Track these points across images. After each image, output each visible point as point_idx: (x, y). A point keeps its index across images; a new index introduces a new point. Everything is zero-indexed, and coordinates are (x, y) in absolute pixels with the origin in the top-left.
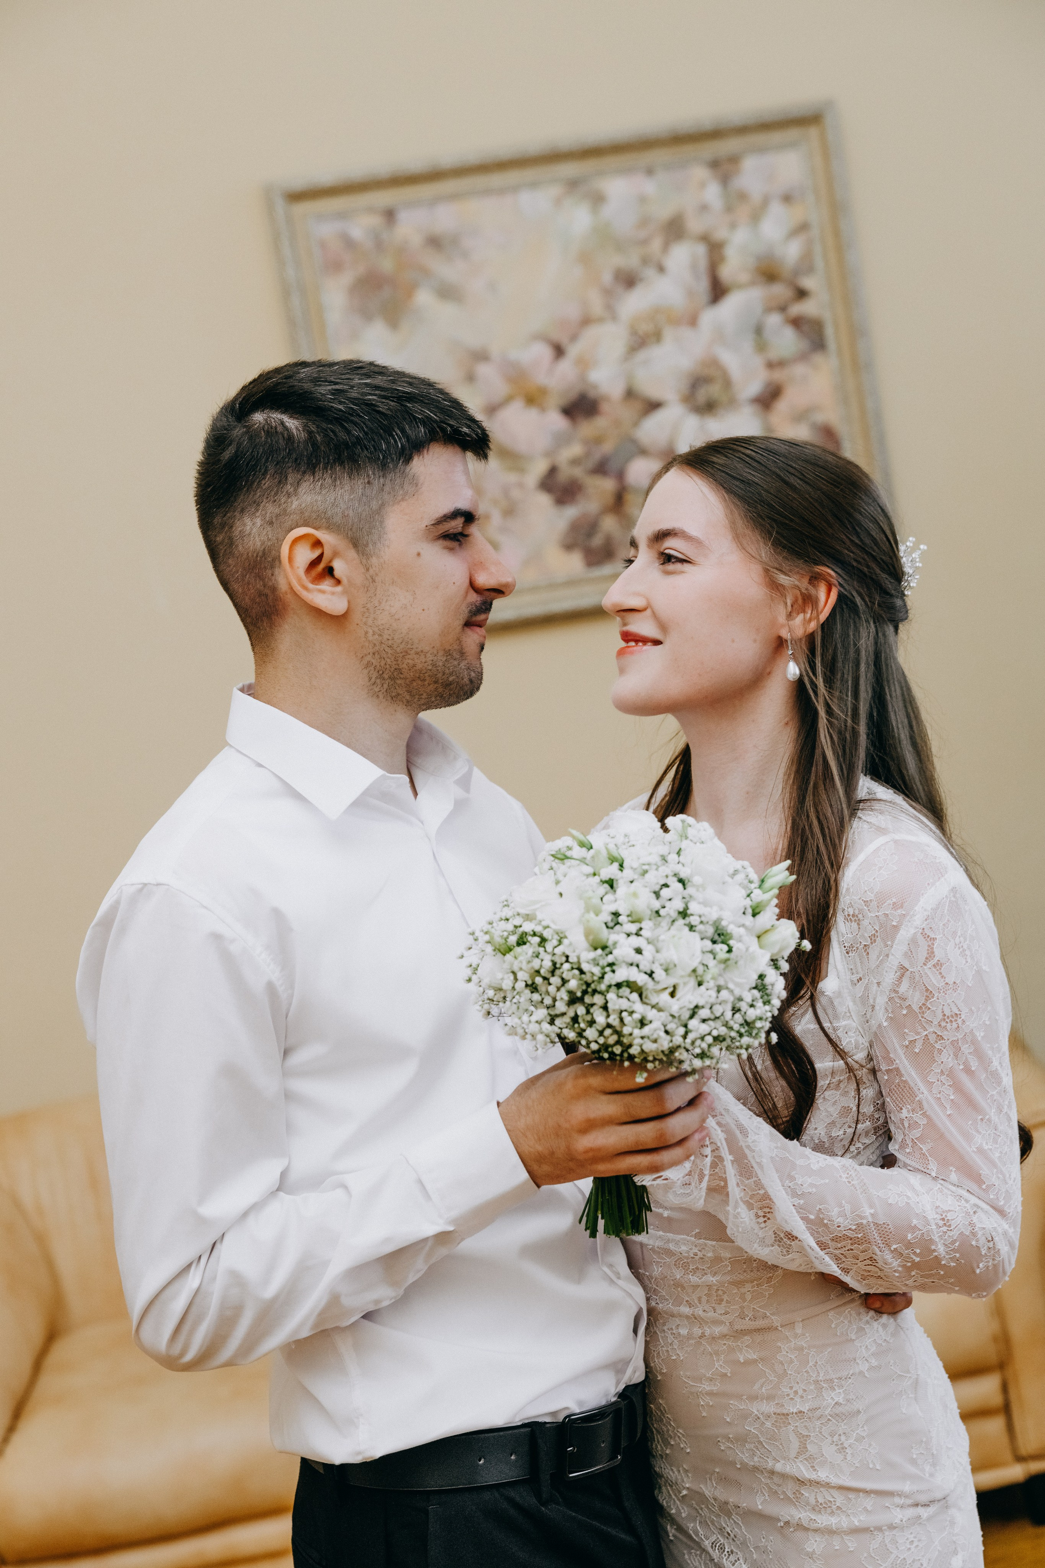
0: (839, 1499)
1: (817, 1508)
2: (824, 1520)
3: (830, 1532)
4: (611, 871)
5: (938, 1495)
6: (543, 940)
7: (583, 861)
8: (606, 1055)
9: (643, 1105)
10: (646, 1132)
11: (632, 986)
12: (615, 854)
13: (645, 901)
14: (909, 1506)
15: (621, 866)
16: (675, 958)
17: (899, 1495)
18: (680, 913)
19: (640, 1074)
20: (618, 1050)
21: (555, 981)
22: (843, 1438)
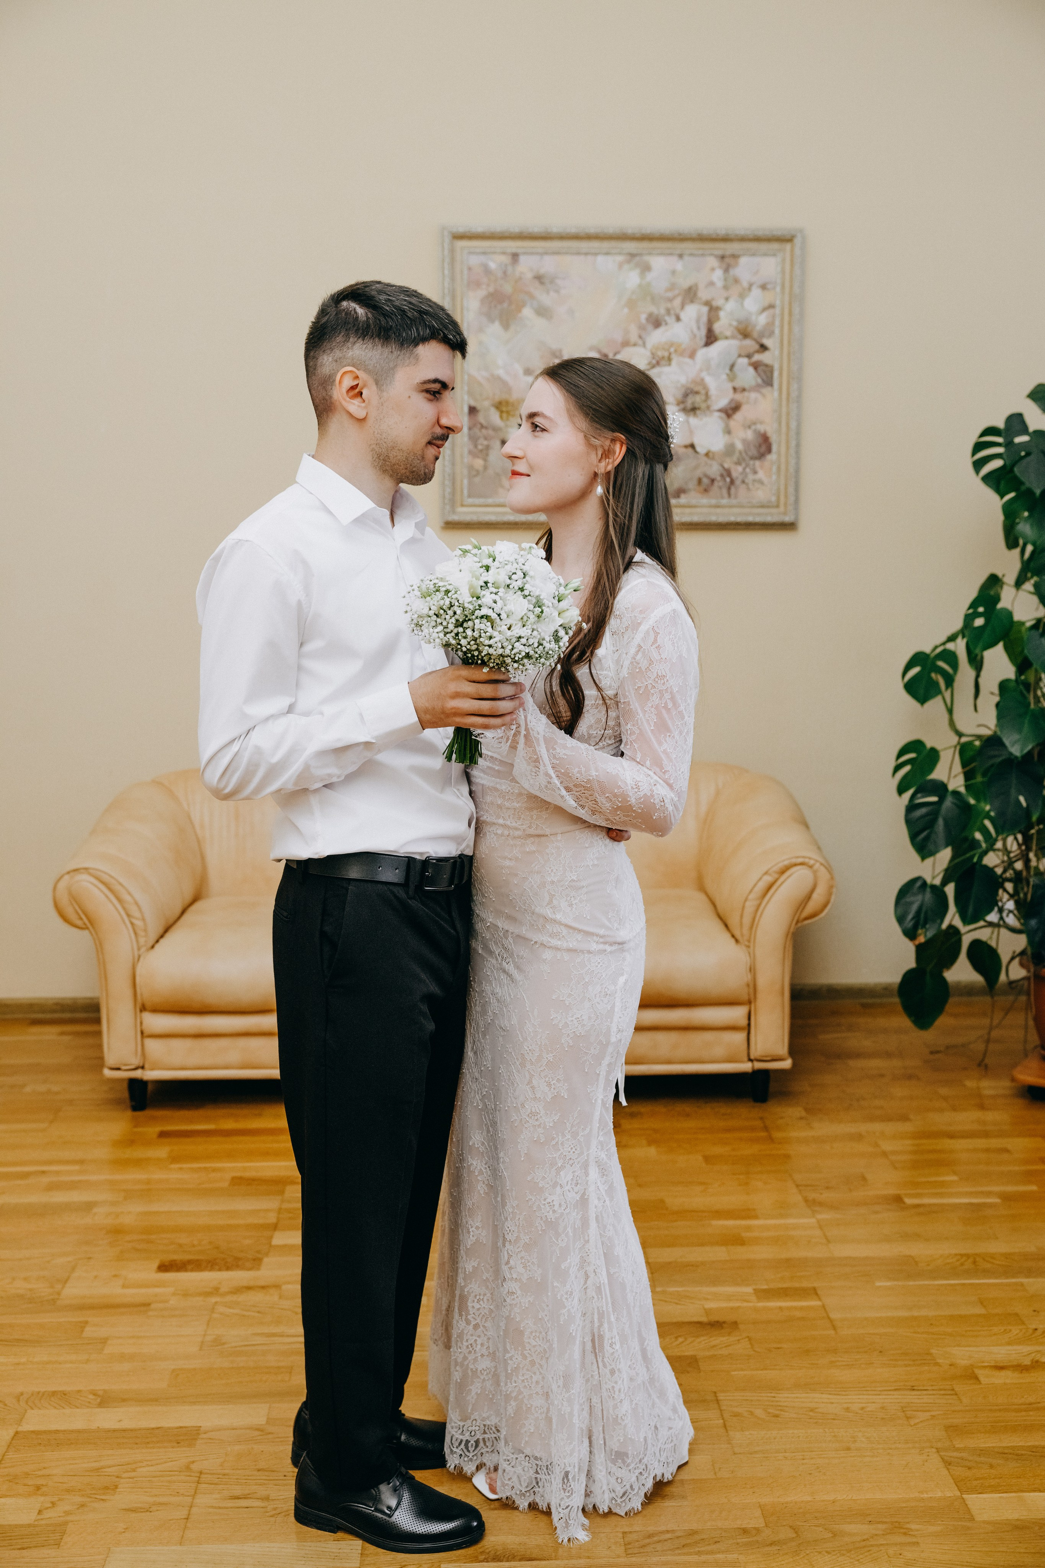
0: (565, 931)
1: (552, 935)
2: (554, 942)
3: (557, 949)
4: (489, 561)
5: (619, 940)
6: (447, 592)
7: (475, 555)
8: (470, 655)
9: (487, 690)
10: (485, 706)
11: (487, 617)
12: (492, 553)
13: (503, 578)
14: (601, 943)
15: (494, 560)
16: (513, 609)
17: (597, 935)
18: (519, 589)
20: (476, 653)
21: (450, 612)
22: (572, 899)
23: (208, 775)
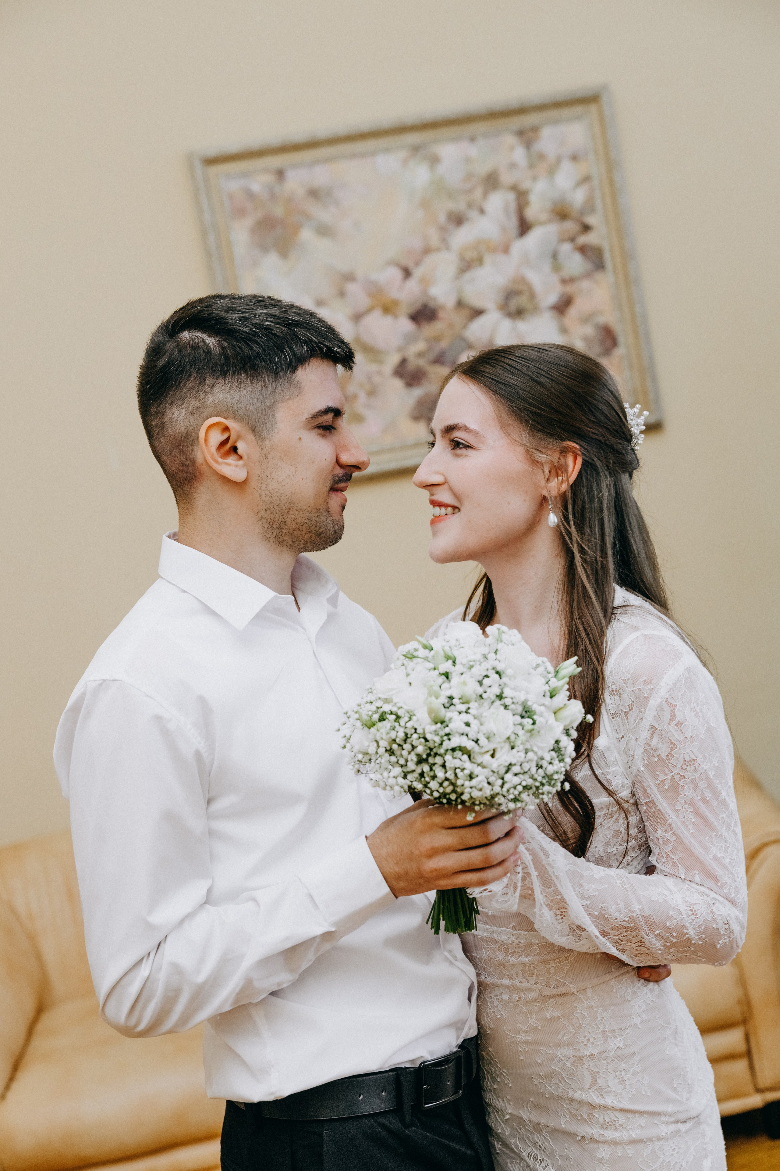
0: (621, 1118)
1: (605, 1126)
2: (610, 1135)
3: (615, 1143)
4: (447, 666)
5: (693, 1114)
6: (398, 717)
7: (426, 659)
8: (445, 801)
9: (473, 836)
10: (475, 857)
11: (463, 750)
12: (449, 653)
13: (472, 688)
14: (672, 1123)
15: (454, 662)
16: (495, 730)
17: (665, 1115)
18: (497, 696)
19: (470, 814)
20: (453, 797)
21: (407, 747)
22: (623, 1073)
23: (110, 1010)
